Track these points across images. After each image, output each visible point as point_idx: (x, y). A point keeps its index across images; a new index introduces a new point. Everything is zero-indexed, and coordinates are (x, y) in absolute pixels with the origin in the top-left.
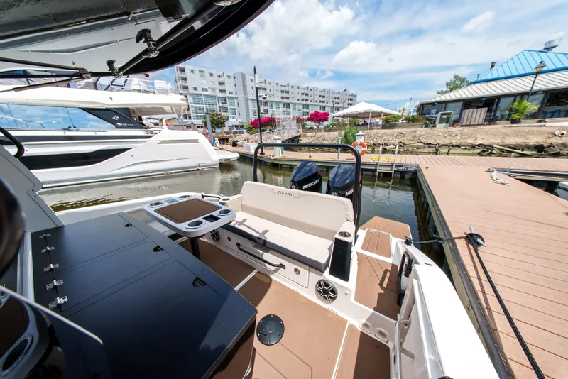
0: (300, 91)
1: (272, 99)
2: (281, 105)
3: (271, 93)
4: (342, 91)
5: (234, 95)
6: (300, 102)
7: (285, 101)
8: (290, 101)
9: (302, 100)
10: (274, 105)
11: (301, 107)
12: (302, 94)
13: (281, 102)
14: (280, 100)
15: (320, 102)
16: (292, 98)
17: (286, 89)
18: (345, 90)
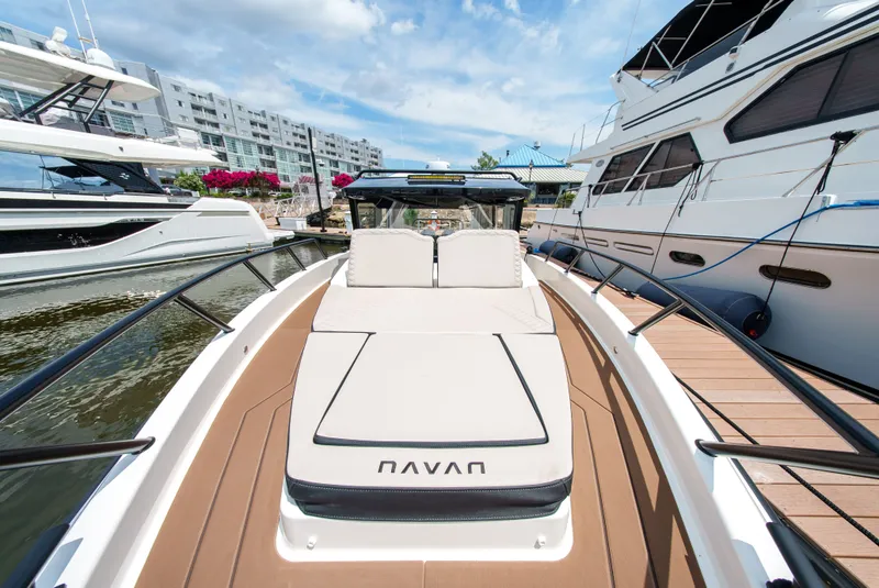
0: (289, 128)
1: (231, 134)
2: (255, 149)
3: (229, 120)
4: (359, 140)
5: (128, 109)
6: (292, 147)
7: (262, 141)
8: (271, 143)
9: (296, 145)
10: (239, 146)
11: (296, 158)
12: (295, 134)
13: (254, 143)
14: (251, 138)
15: (328, 153)
16: (276, 139)
17: (260, 119)
18: (364, 141)
